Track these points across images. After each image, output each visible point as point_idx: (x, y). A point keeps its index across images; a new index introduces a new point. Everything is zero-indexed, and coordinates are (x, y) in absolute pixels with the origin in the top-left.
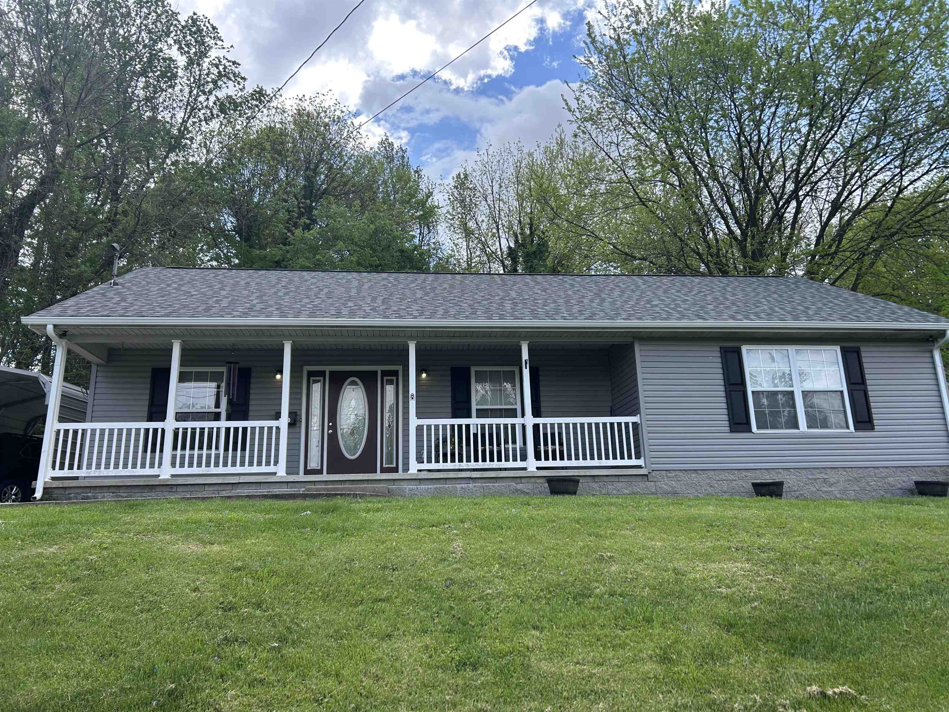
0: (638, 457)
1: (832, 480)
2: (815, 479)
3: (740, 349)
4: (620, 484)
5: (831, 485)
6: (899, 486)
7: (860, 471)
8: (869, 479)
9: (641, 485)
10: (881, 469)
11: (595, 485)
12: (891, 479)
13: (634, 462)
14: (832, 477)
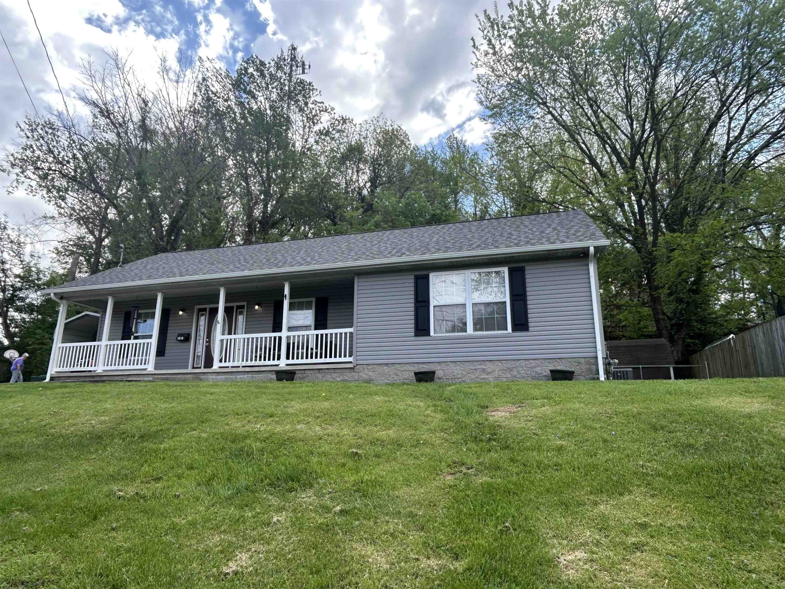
0: (350, 356)
1: (489, 370)
2: (476, 370)
3: (428, 275)
4: (335, 375)
5: (488, 374)
6: (545, 374)
7: (513, 363)
8: (520, 369)
9: (348, 375)
10: (531, 361)
11: (319, 376)
12: (538, 369)
13: (348, 359)
14: (489, 367)
